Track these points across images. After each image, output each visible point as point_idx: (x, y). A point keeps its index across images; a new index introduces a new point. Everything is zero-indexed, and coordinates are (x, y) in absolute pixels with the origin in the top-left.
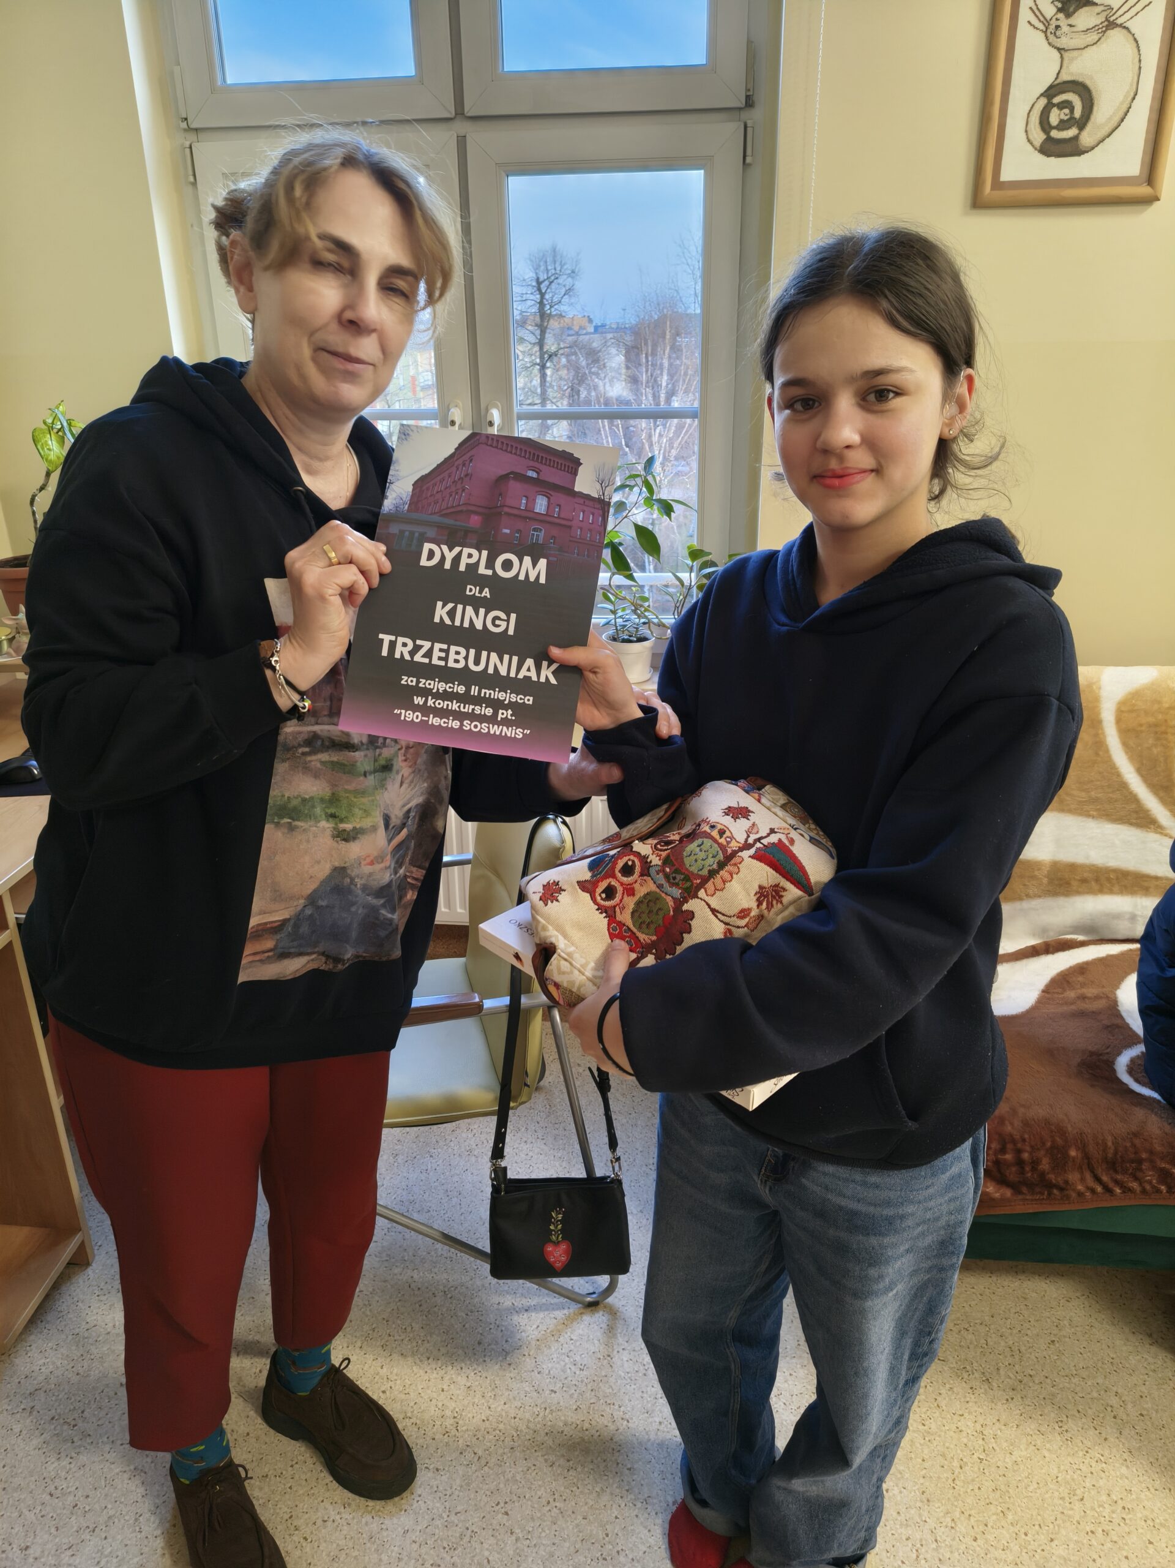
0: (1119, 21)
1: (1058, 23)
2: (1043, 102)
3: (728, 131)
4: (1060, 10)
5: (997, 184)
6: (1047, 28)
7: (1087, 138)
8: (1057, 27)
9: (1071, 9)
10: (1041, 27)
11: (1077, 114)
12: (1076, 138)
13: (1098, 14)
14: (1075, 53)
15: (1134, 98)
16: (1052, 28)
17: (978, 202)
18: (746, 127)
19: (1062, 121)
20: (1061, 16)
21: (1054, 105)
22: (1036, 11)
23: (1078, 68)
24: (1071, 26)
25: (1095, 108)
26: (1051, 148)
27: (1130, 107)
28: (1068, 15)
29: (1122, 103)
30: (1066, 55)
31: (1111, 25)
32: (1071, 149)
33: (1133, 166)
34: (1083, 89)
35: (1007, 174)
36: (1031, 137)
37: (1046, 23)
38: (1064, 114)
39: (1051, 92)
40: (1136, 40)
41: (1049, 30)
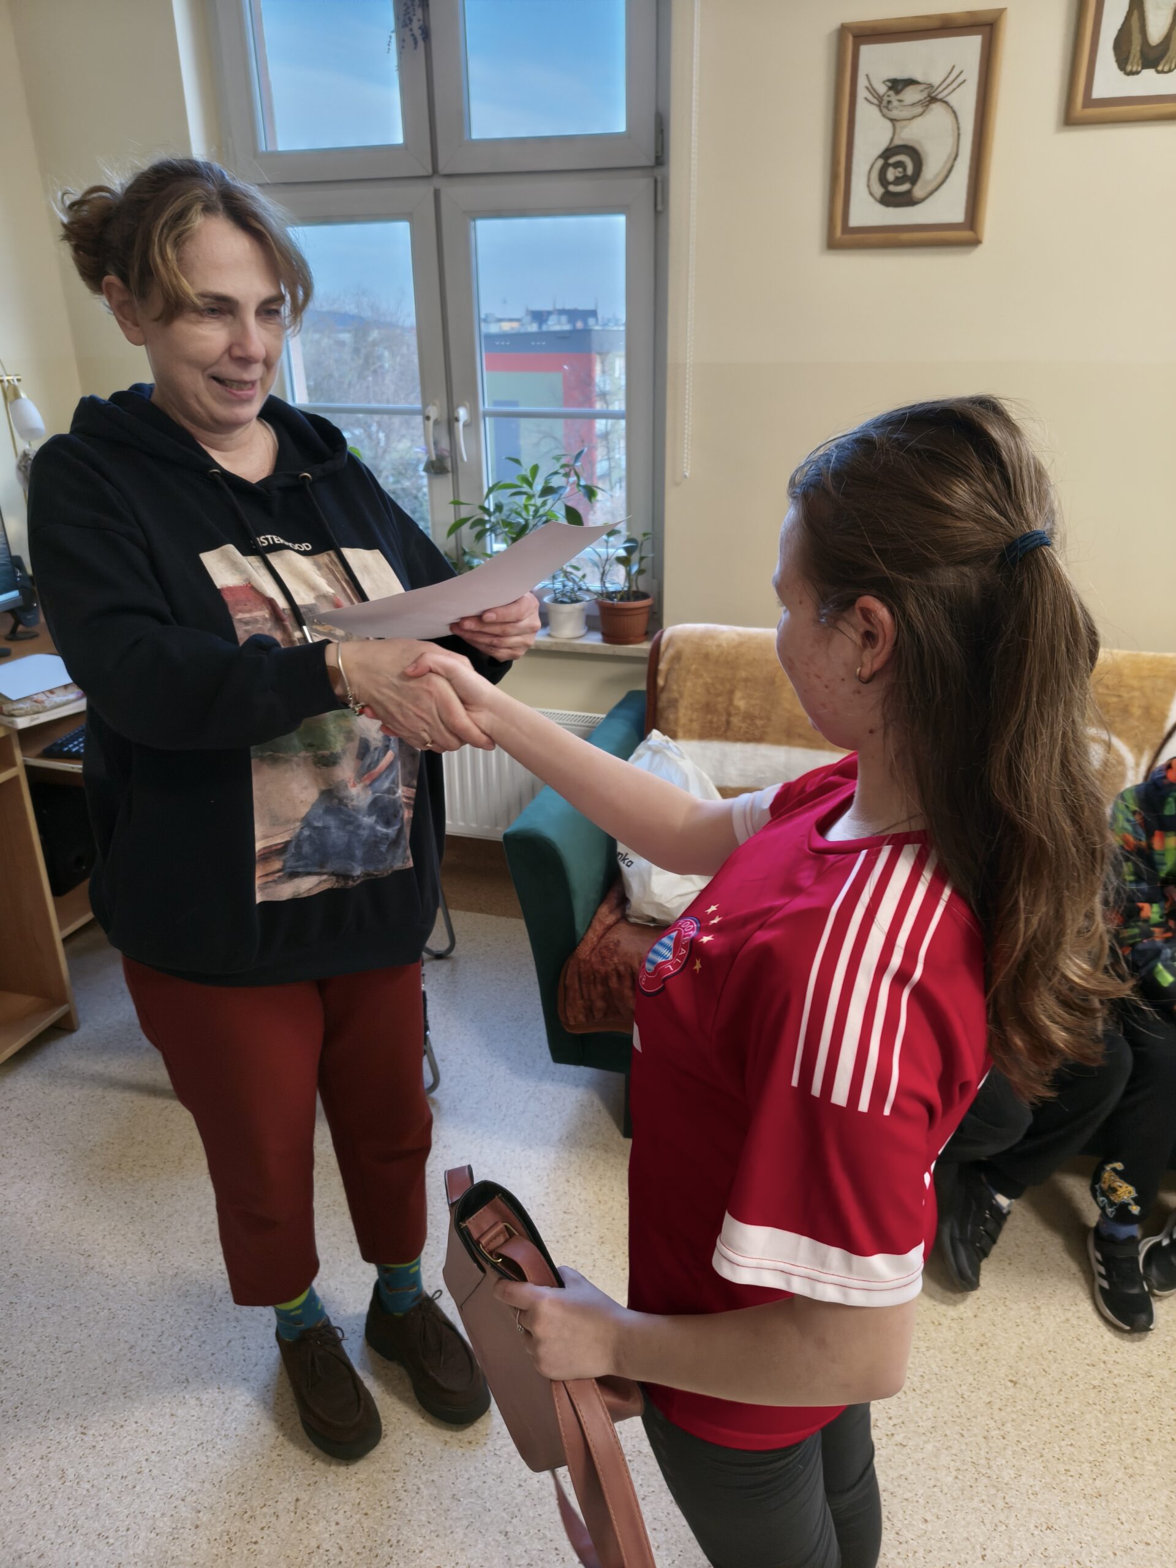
0: (940, 96)
1: (888, 99)
2: (880, 162)
3: (642, 185)
4: (890, 88)
5: (846, 229)
6: (881, 102)
7: (918, 191)
8: (889, 102)
9: (900, 87)
10: (875, 101)
11: (910, 171)
12: (909, 192)
13: (922, 91)
14: (905, 123)
15: (955, 159)
16: (884, 103)
17: (833, 244)
18: (656, 182)
19: (897, 178)
20: (891, 93)
21: (890, 165)
22: (871, 89)
23: (909, 134)
24: (900, 101)
25: (924, 168)
26: (890, 199)
27: (952, 167)
28: (898, 92)
29: (946, 163)
30: (898, 124)
31: (932, 99)
32: (906, 200)
33: (958, 215)
34: (914, 153)
35: (855, 221)
36: (873, 191)
37: (880, 98)
38: (898, 172)
39: (887, 154)
40: (954, 112)
41: (883, 104)
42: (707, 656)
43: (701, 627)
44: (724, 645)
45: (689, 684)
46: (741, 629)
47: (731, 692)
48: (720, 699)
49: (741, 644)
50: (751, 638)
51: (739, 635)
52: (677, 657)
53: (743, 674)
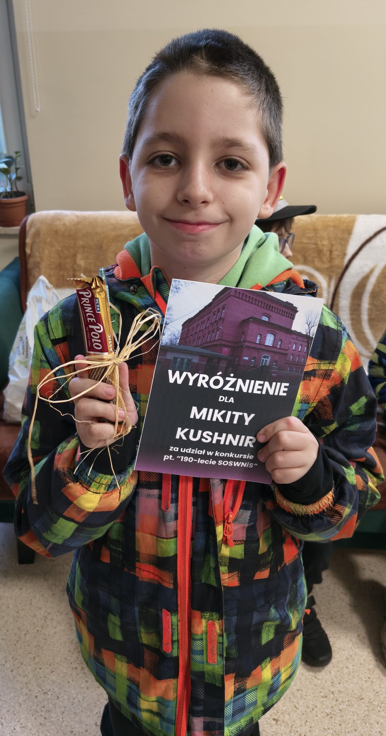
42: (56, 232)
43: (52, 212)
44: (68, 224)
45: (46, 252)
46: (78, 213)
47: (75, 256)
48: (68, 261)
49: (78, 223)
50: (85, 218)
51: (77, 216)
52: (37, 234)
53: (81, 243)
